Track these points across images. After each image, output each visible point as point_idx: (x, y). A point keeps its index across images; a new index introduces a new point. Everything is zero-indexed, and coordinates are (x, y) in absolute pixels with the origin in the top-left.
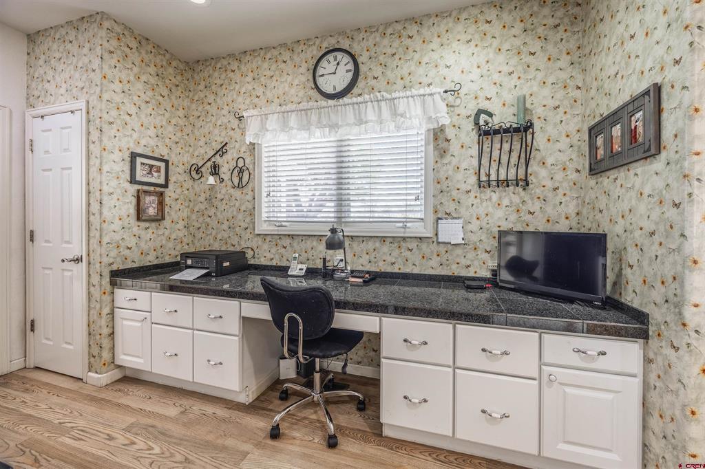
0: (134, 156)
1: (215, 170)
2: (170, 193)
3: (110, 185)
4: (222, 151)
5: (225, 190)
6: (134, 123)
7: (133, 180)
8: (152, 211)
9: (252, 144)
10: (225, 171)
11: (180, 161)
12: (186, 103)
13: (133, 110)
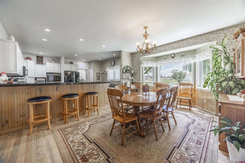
0: (97, 73)
1: (104, 74)
2: (100, 77)
3: (95, 76)
4: (104, 72)
5: (105, 76)
6: (97, 70)
7: (97, 76)
8: (98, 79)
9: (107, 71)
10: (105, 74)
11: (101, 73)
12: (102, 66)
13: (97, 69)
